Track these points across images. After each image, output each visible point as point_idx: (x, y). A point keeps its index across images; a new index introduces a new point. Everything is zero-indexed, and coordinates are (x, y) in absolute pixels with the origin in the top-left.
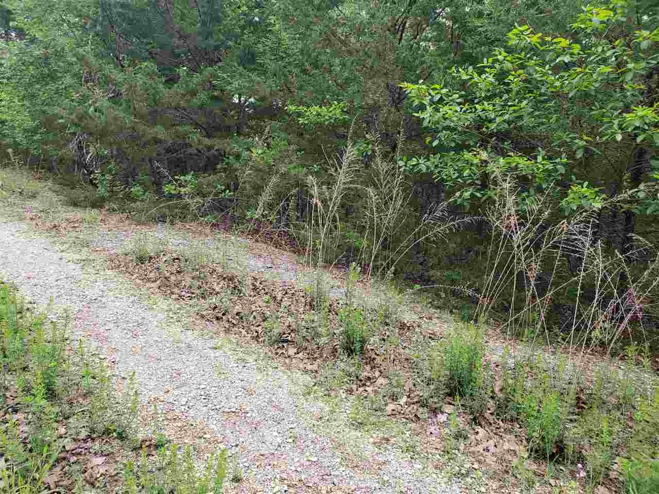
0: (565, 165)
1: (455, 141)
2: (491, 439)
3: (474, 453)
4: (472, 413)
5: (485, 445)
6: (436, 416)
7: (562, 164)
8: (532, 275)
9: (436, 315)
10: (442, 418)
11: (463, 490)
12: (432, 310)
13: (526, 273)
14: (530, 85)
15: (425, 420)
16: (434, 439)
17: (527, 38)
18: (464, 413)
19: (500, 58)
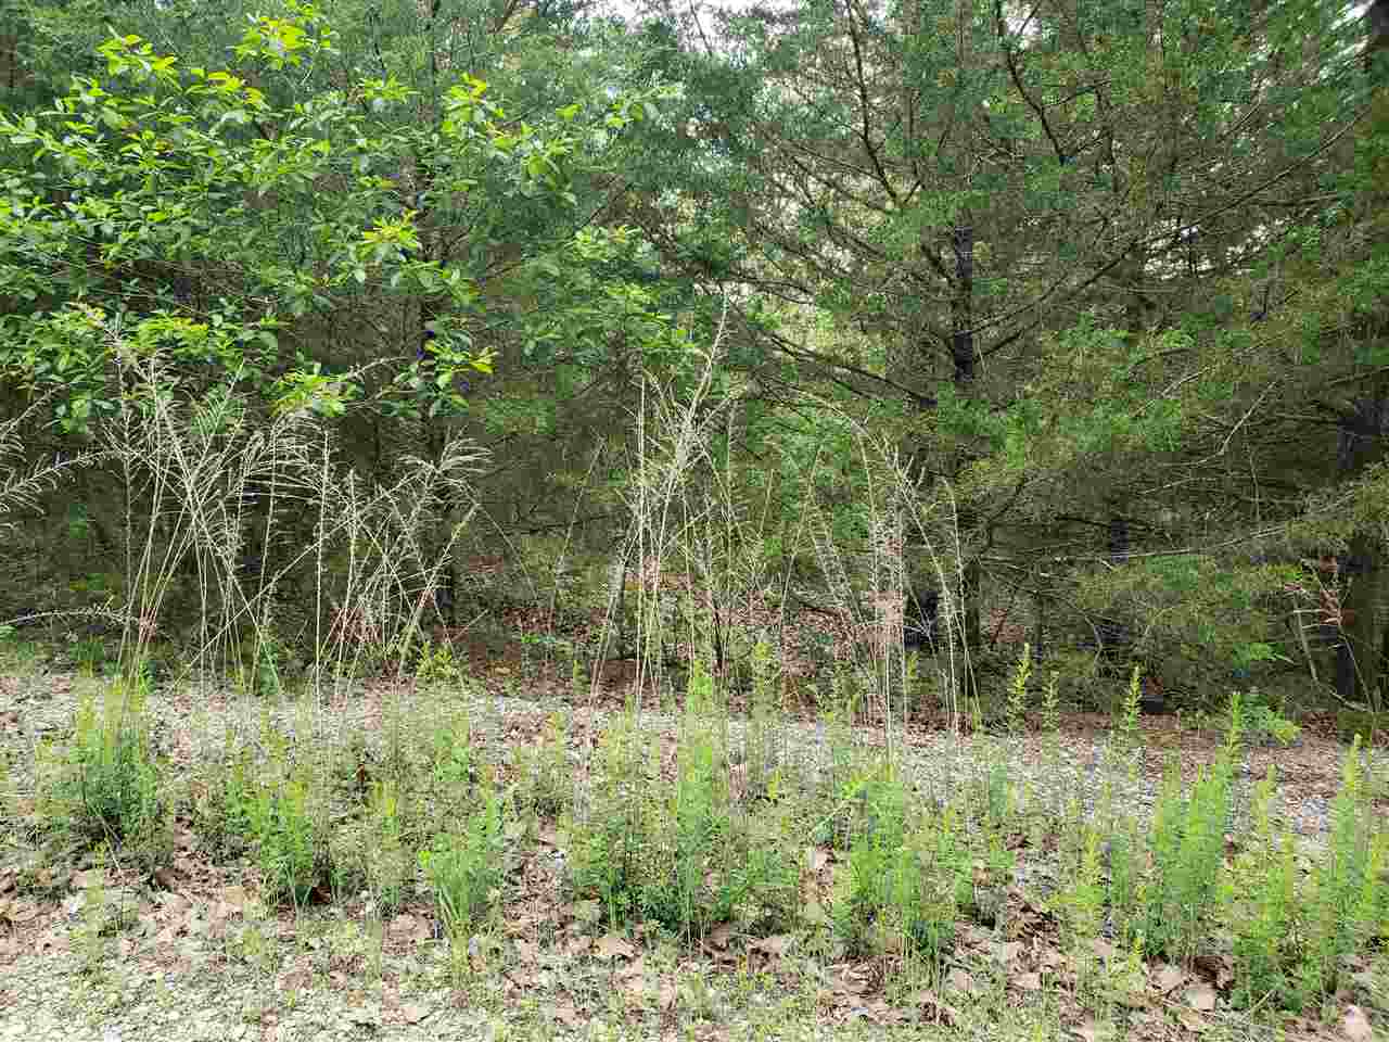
0: (275, 331)
1: (34, 288)
2: (190, 906)
3: (151, 950)
4: (144, 869)
5: (177, 923)
6: (59, 906)
7: (269, 330)
8: (229, 553)
9: (62, 686)
10: (72, 903)
11: (129, 1035)
12: (51, 678)
13: (215, 551)
14: (182, 168)
15: (31, 924)
16: (55, 955)
17: (145, 64)
18: (128, 875)
19: (88, 98)
